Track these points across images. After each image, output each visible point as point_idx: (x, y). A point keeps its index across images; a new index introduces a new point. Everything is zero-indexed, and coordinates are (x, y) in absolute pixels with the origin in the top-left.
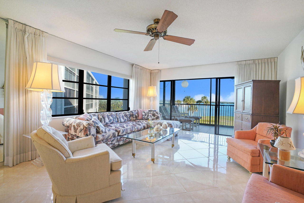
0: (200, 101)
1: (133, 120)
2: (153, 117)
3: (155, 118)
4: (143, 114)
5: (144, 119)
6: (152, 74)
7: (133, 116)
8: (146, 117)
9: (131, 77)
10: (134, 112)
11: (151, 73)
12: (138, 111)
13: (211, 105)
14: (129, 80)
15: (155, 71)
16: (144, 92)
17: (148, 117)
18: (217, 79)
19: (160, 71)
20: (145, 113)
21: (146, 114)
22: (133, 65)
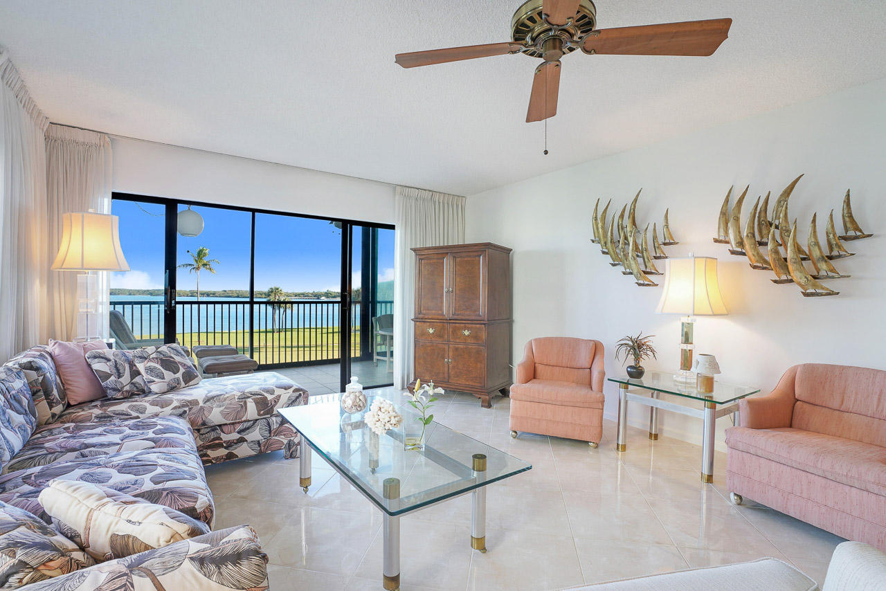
1: (54, 415)
2: (169, 375)
3: (179, 375)
4: (98, 366)
5: (119, 395)
7: (47, 394)
8: (126, 379)
11: (47, 138)
12: (56, 356)
13: (252, 303)
15: (80, 136)
17: (137, 379)
19: (112, 140)
20: (109, 360)
21: (120, 368)
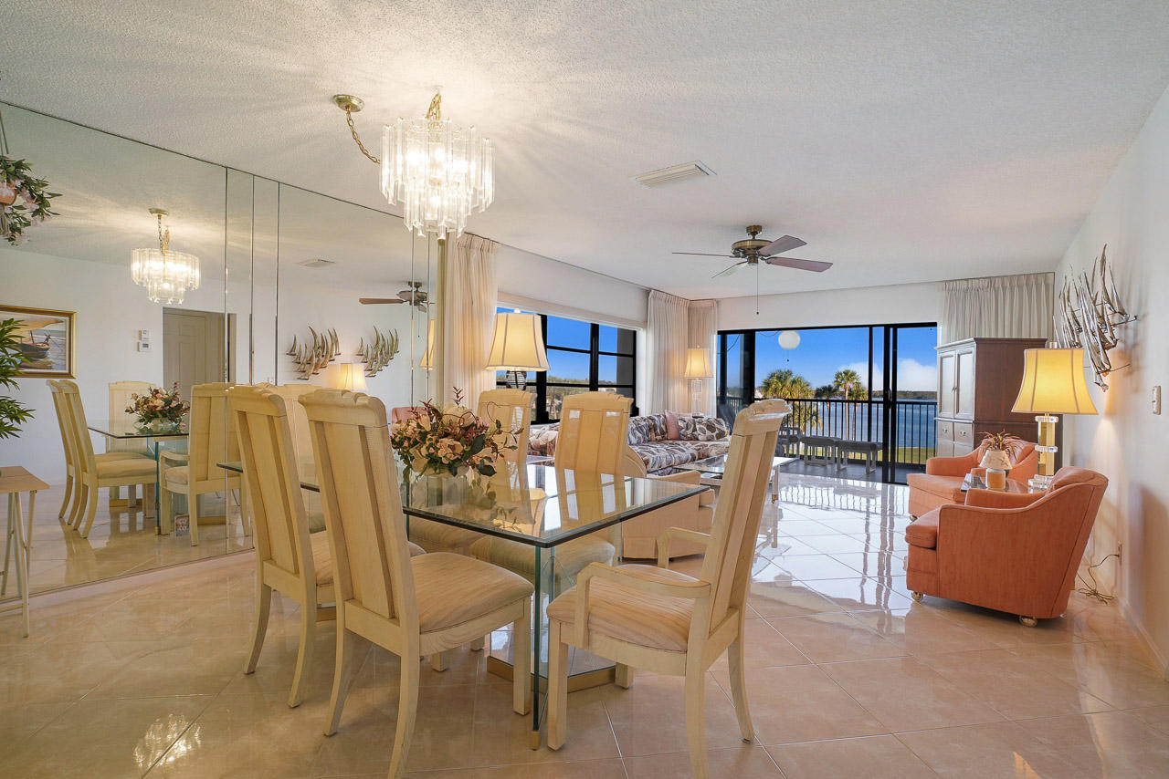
0: (828, 390)
2: (708, 433)
3: (714, 434)
4: (681, 424)
5: (686, 438)
6: (696, 312)
8: (689, 432)
9: (645, 324)
10: (656, 418)
11: (689, 309)
12: (665, 417)
14: (635, 333)
15: (703, 304)
16: (676, 364)
17: (695, 433)
18: (887, 327)
19: (717, 302)
20: (685, 421)
21: (689, 426)
22: (647, 292)
